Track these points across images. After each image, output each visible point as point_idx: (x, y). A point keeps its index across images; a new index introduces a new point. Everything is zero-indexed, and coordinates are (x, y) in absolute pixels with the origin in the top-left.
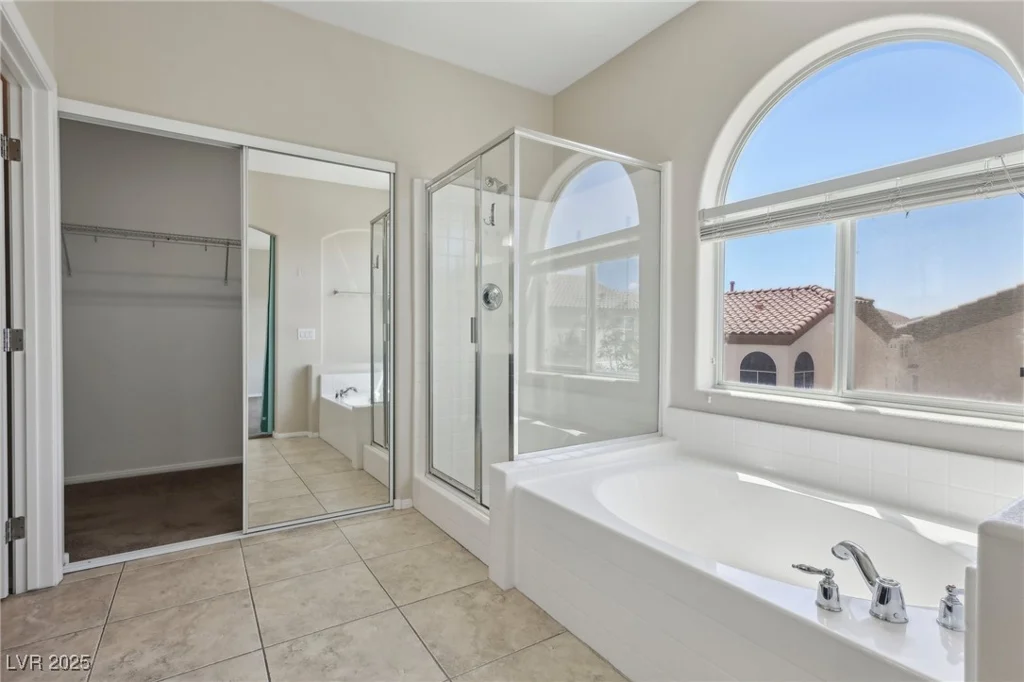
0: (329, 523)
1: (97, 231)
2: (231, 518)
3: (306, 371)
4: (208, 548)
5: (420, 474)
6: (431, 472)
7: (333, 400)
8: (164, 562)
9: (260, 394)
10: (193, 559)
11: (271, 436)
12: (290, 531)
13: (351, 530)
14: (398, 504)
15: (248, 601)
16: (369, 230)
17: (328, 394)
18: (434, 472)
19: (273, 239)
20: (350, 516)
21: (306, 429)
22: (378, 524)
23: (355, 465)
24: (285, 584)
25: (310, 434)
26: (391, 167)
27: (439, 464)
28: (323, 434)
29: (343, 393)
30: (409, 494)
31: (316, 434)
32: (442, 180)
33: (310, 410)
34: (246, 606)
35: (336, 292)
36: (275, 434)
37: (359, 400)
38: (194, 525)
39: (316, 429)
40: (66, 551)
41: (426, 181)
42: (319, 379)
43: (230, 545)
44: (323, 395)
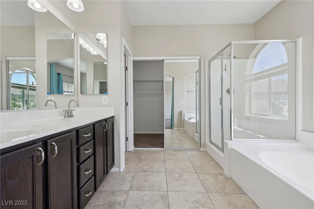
0: (183, 150)
1: (139, 81)
2: (162, 145)
3: (181, 112)
4: (157, 150)
5: (208, 142)
6: (211, 142)
7: (187, 120)
8: (149, 151)
9: (171, 118)
10: (154, 152)
11: (173, 128)
12: (174, 150)
13: (189, 153)
14: (201, 149)
15: (164, 162)
16: (195, 74)
17: (186, 119)
18: (211, 141)
19: (173, 79)
20: (189, 150)
21: (181, 128)
22: (195, 153)
23: (192, 137)
24: (172, 161)
25: (182, 129)
26: (199, 58)
27: (212, 140)
28: (185, 129)
29: (190, 119)
30: (204, 147)
31: (183, 129)
32: (213, 58)
33: (182, 123)
34: (163, 163)
35: (188, 91)
36: (174, 128)
37: (194, 121)
38: (155, 145)
39: (184, 128)
40: (134, 145)
41: (209, 60)
42: (184, 114)
43: (162, 151)
44: (185, 119)
